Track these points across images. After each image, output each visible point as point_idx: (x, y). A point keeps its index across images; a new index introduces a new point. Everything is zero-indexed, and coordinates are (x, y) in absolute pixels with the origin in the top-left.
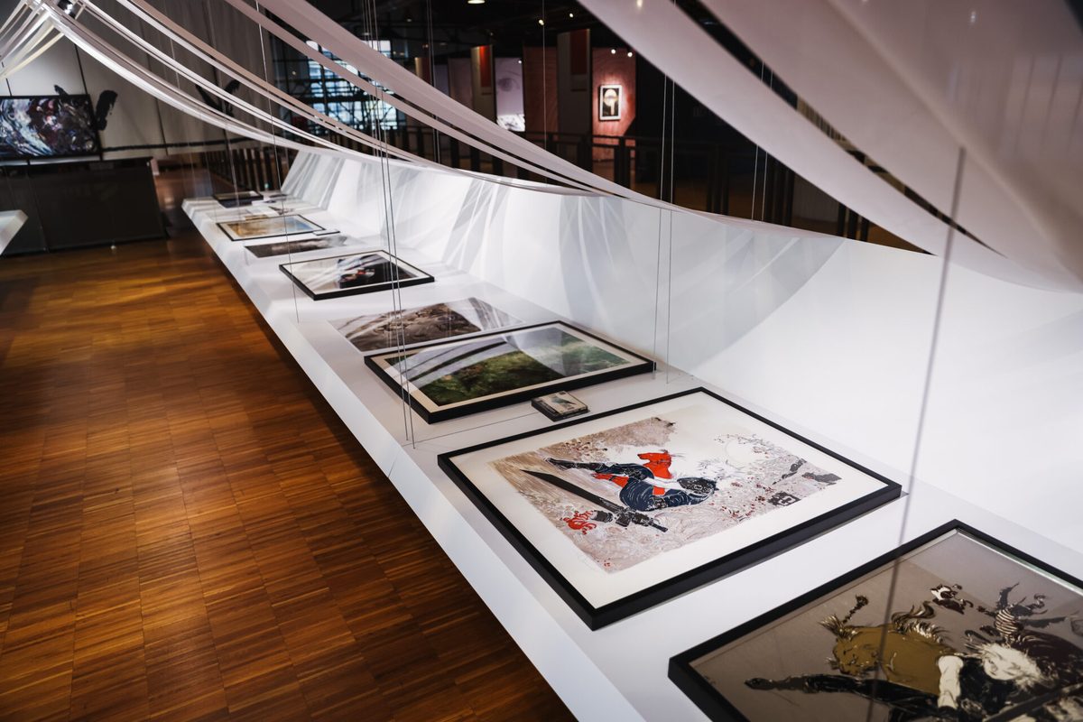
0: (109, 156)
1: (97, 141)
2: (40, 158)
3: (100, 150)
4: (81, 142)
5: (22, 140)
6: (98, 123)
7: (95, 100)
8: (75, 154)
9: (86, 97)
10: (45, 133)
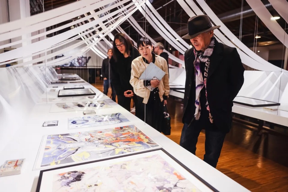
0: (88, 67)
1: (86, 65)
2: (77, 67)
3: (86, 66)
4: (84, 65)
5: (75, 63)
6: (87, 62)
7: (87, 58)
8: (83, 67)
9: (86, 57)
10: (79, 63)
